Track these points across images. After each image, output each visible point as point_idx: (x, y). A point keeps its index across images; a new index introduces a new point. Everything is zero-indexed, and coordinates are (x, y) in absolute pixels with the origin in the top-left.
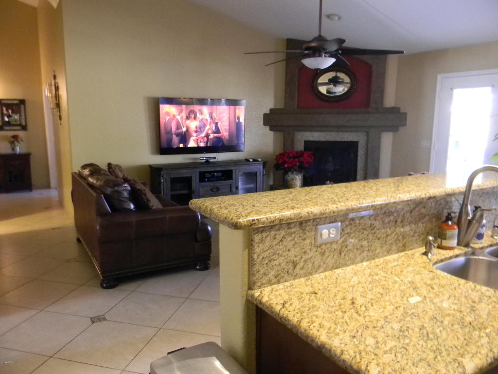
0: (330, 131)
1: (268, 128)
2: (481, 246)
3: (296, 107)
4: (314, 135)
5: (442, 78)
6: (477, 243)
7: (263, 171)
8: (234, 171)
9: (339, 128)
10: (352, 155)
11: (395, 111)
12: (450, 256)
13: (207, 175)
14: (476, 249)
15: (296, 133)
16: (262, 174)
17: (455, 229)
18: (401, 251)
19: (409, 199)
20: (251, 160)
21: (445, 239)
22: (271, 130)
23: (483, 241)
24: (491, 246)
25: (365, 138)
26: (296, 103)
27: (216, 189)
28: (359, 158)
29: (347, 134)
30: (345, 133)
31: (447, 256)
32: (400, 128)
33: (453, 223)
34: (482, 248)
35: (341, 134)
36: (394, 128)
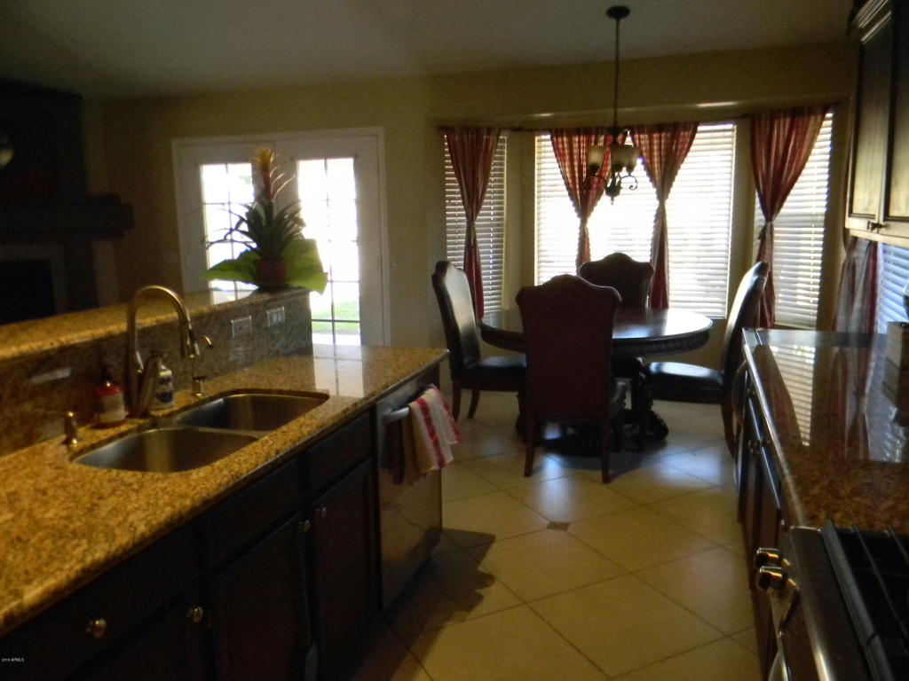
2: (167, 411)
5: (180, 146)
6: (162, 409)
12: (108, 436)
14: (158, 417)
17: (116, 392)
18: (22, 447)
19: (17, 355)
21: (103, 411)
23: (173, 403)
24: (186, 408)
31: (103, 438)
33: (115, 383)
34: (170, 415)
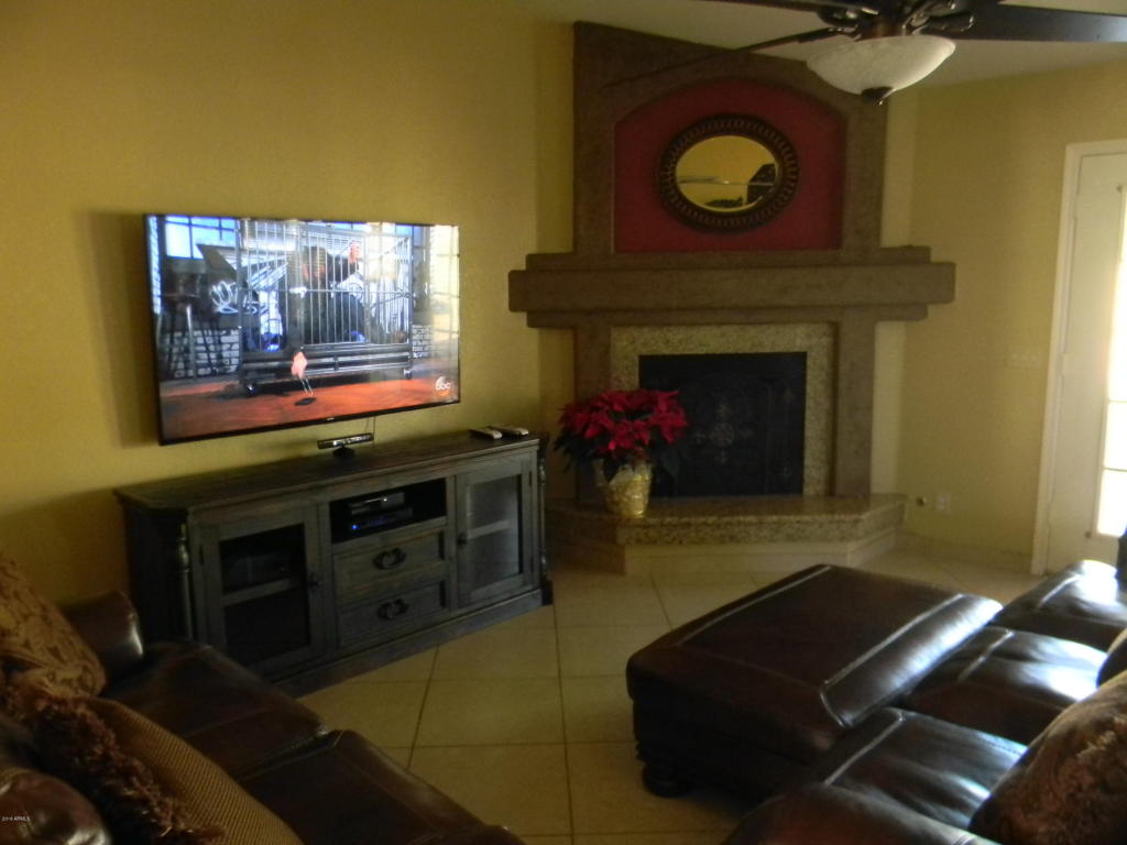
0: (720, 324)
1: (522, 318)
3: (612, 251)
4: (670, 336)
5: (1082, 157)
7: (539, 471)
8: (450, 485)
9: (750, 314)
10: (789, 395)
11: (914, 256)
13: (357, 509)
15: (615, 334)
16: (535, 482)
20: (498, 435)
22: (531, 324)
25: (826, 341)
26: (612, 235)
27: (392, 559)
28: (809, 403)
29: (773, 329)
30: (764, 327)
32: (932, 310)
35: (752, 331)
36: (911, 310)
